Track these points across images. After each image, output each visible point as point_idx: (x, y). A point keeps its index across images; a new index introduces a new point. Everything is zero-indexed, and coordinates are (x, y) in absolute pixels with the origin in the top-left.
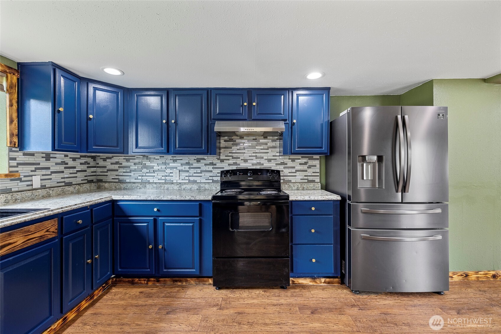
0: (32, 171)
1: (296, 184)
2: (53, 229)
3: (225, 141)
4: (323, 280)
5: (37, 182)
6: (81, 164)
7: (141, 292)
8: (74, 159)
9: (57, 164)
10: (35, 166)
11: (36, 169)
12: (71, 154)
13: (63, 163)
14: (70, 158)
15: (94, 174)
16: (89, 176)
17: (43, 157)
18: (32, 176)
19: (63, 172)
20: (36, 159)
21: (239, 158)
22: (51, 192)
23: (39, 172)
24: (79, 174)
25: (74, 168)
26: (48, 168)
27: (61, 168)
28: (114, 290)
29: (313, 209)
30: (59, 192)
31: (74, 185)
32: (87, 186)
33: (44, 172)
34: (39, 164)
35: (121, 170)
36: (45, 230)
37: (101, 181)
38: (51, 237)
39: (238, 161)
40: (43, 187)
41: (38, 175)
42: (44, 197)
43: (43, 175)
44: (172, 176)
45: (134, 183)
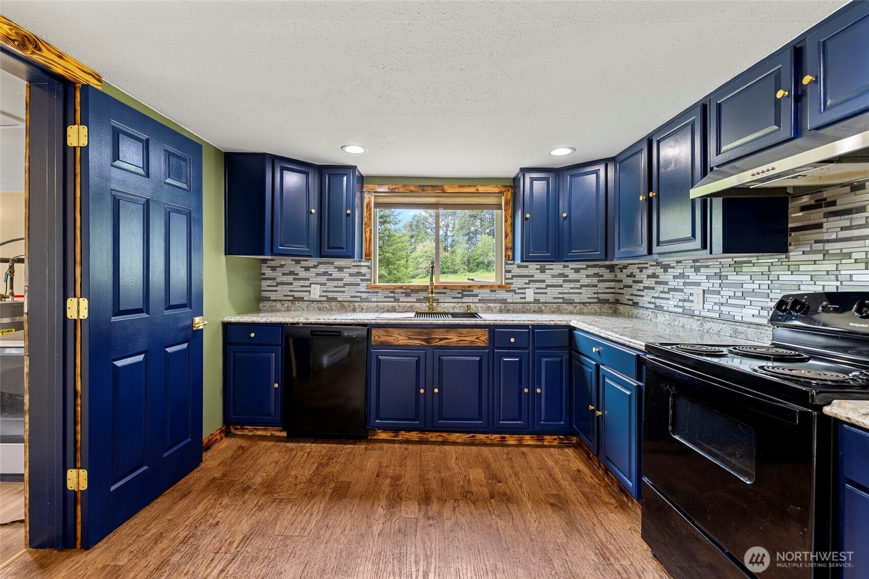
0: (526, 284)
2: (483, 338)
3: (804, 208)
5: (530, 295)
6: (588, 276)
7: (579, 471)
8: (577, 270)
9: (553, 276)
10: (529, 279)
11: (530, 281)
12: (572, 265)
13: (562, 275)
14: (571, 269)
15: (613, 291)
16: (601, 293)
17: (537, 269)
18: (525, 288)
19: (561, 286)
20: (530, 271)
21: (848, 256)
22: (543, 308)
23: (532, 285)
24: (583, 290)
25: (578, 281)
26: (543, 281)
27: (560, 281)
28: (569, 452)
30: (553, 310)
31: (576, 303)
32: (596, 307)
33: (538, 285)
34: (533, 276)
35: (636, 286)
36: (475, 337)
37: (617, 302)
38: (481, 345)
39: (847, 268)
40: (537, 301)
41: (532, 288)
42: (534, 312)
43: (537, 288)
44: (692, 301)
45: (647, 308)
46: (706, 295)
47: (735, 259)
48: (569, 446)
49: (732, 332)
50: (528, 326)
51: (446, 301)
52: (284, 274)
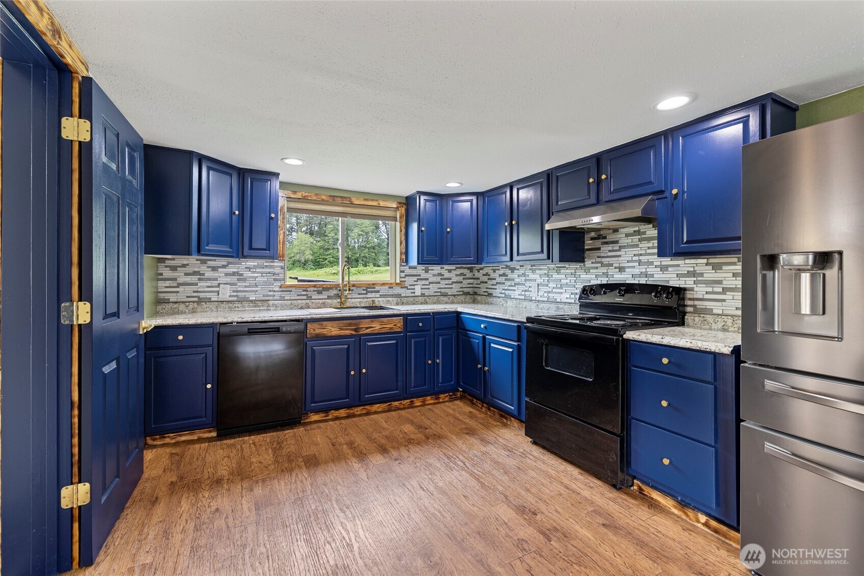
0: (415, 281)
1: (723, 317)
2: (399, 325)
3: (592, 239)
4: (703, 518)
5: (418, 291)
6: (457, 275)
7: (470, 412)
8: (450, 271)
9: (434, 275)
10: (417, 277)
11: (418, 279)
12: (446, 267)
13: (440, 274)
14: (446, 270)
15: (471, 286)
16: (465, 288)
17: (423, 270)
18: (414, 285)
19: (439, 283)
20: (418, 272)
21: (611, 265)
22: (428, 300)
23: (420, 282)
24: (454, 286)
25: (450, 279)
26: (427, 279)
27: (438, 279)
29: (665, 361)
30: (434, 301)
31: (449, 295)
32: (462, 298)
33: (424, 282)
34: (420, 275)
35: (490, 282)
36: (393, 324)
37: (475, 293)
38: (398, 330)
39: (611, 271)
40: (423, 295)
41: (420, 284)
42: (422, 303)
43: (423, 285)
44: (531, 291)
45: (499, 297)
46: (539, 287)
47: (556, 265)
48: (456, 399)
49: (556, 308)
50: (430, 313)
51: (353, 297)
52: (186, 274)
